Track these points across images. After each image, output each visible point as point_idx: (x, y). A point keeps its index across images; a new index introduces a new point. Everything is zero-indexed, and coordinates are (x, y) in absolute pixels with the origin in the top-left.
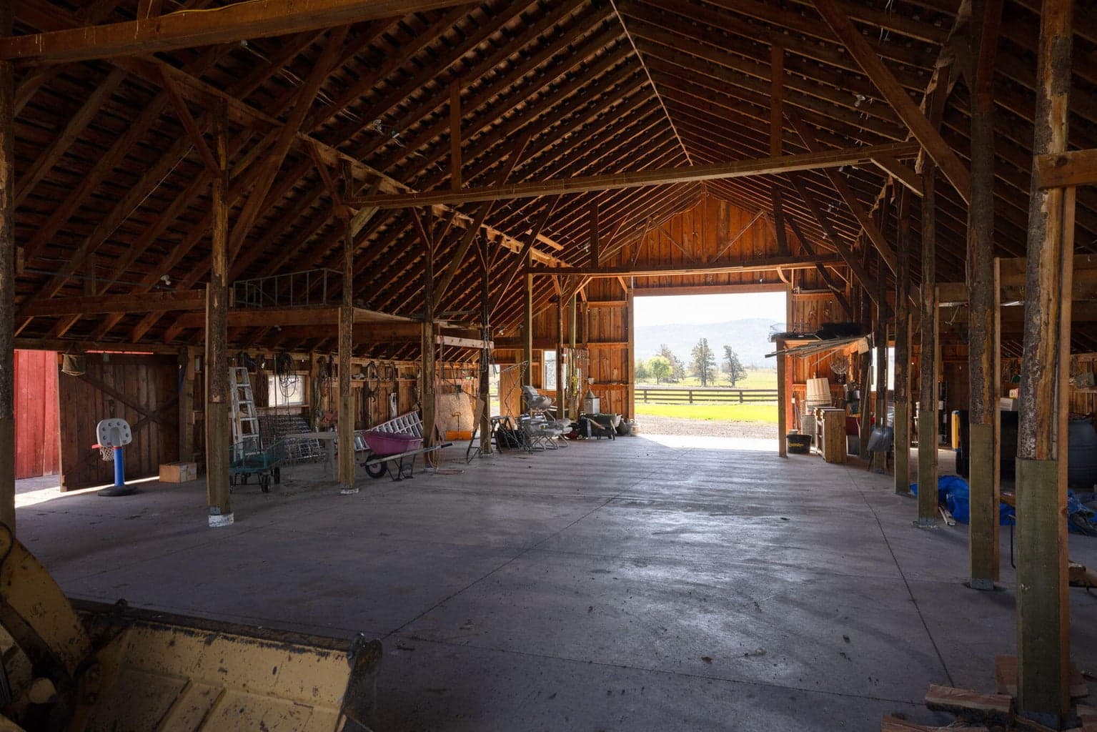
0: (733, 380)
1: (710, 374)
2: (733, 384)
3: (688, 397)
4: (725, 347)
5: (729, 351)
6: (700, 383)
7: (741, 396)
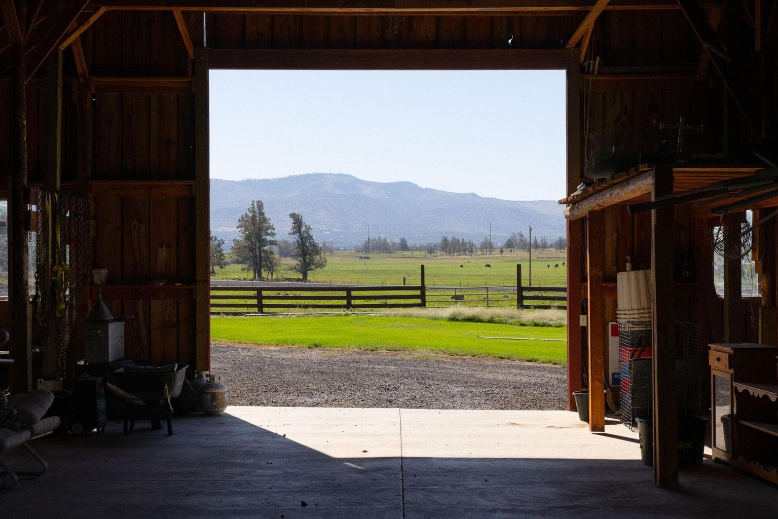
0: (305, 269)
1: (268, 259)
2: (305, 275)
3: (255, 302)
4: (293, 216)
5: (297, 221)
6: (251, 275)
7: (349, 298)
